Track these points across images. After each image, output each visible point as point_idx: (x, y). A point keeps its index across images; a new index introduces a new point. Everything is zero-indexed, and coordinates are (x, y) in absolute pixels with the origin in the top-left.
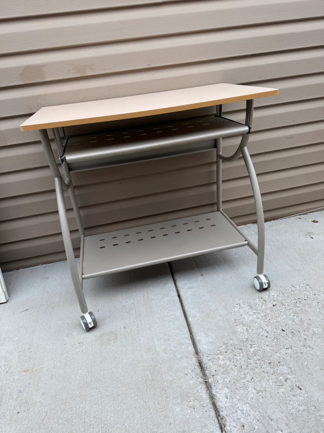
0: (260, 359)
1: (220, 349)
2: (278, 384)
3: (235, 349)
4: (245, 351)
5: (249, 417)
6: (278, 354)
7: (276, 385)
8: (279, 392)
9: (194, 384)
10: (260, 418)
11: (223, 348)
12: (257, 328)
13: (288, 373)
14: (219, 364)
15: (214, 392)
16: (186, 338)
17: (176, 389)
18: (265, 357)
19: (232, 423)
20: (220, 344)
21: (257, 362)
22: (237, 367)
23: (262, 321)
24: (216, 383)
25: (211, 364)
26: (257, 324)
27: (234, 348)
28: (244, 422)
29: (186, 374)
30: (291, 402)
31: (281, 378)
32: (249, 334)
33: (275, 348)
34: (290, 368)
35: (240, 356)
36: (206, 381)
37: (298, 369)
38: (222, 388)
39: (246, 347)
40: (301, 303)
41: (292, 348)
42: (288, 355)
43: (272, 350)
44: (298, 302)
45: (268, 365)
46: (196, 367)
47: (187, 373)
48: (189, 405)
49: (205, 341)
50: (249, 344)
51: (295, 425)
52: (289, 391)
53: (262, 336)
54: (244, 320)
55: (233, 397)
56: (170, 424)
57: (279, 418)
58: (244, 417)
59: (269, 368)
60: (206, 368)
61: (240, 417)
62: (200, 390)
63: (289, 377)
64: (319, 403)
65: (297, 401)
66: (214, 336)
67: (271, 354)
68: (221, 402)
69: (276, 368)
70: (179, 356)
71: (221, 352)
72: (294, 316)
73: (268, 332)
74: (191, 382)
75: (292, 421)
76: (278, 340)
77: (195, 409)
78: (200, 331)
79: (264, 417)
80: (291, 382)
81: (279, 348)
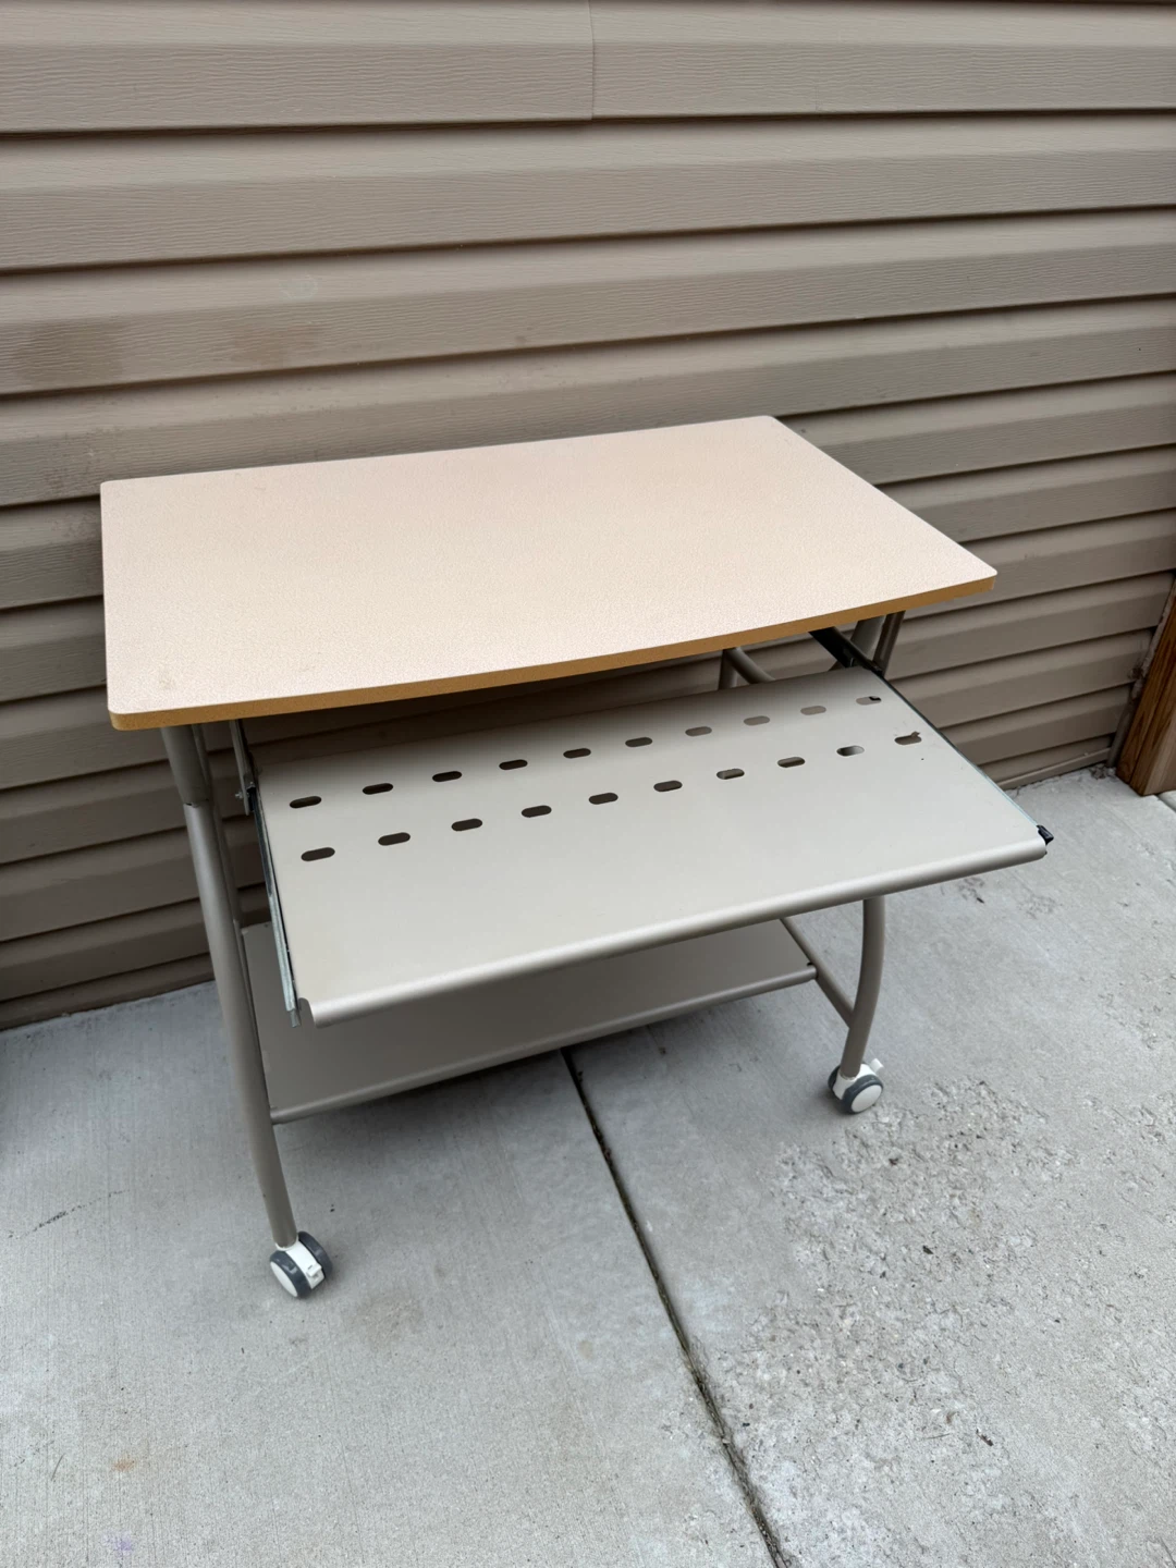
0: (871, 1353)
1: (755, 1328)
2: (930, 1435)
3: (797, 1327)
4: (829, 1329)
5: (862, 1549)
6: (920, 1334)
7: (924, 1439)
8: (934, 1458)
9: (696, 1459)
10: (891, 1549)
11: (764, 1323)
12: (851, 1245)
13: (952, 1396)
14: (758, 1381)
15: (754, 1478)
16: (647, 1298)
17: (643, 1481)
18: (885, 1349)
20: (752, 1311)
21: (867, 1365)
22: (810, 1389)
23: (864, 1221)
24: (757, 1448)
25: (734, 1383)
26: (850, 1232)
27: (793, 1322)
29: (667, 1428)
30: (969, 1487)
31: (936, 1411)
32: (832, 1271)
33: (912, 1313)
34: (959, 1378)
35: (814, 1349)
36: (725, 1441)
37: (979, 1378)
38: (778, 1464)
39: (828, 1314)
40: (967, 1150)
41: (955, 1311)
42: (947, 1333)
43: (902, 1321)
44: (960, 1146)
45: (897, 1373)
46: (691, 1399)
47: (668, 1424)
48: (689, 1532)
49: (707, 1306)
50: (835, 1303)
51: (985, 1557)
52: (960, 1454)
53: (870, 1272)
54: (813, 1219)
55: (812, 1491)
57: (943, 1541)
58: (849, 1550)
59: (901, 1383)
60: (722, 1397)
61: (837, 1553)
62: (713, 1477)
63: (958, 1406)
64: (1040, 1484)
65: (984, 1483)
66: (732, 1285)
67: (902, 1335)
68: (779, 1510)
69: (920, 1381)
70: (633, 1366)
71: (758, 1339)
72: (952, 1197)
73: (884, 1259)
74: (685, 1453)
75: (977, 1548)
76: (916, 1285)
77: (711, 1543)
78: (687, 1270)
79: (902, 1544)
80: (964, 1422)
81: (922, 1312)
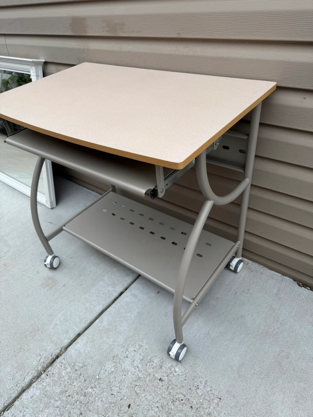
1: (77, 363)
4: (85, 385)
9: (34, 366)
11: (79, 365)
14: (61, 372)
16: (75, 331)
19: (11, 414)
20: (82, 360)
21: (78, 403)
22: (64, 388)
23: (130, 380)
25: (58, 366)
32: (106, 377)
36: (42, 372)
38: (38, 389)
39: (90, 383)
46: (50, 357)
49: (78, 347)
53: (111, 390)
62: (30, 373)
66: (88, 351)
70: (54, 338)
71: (74, 366)
73: (119, 392)
77: (12, 381)
78: (87, 337)
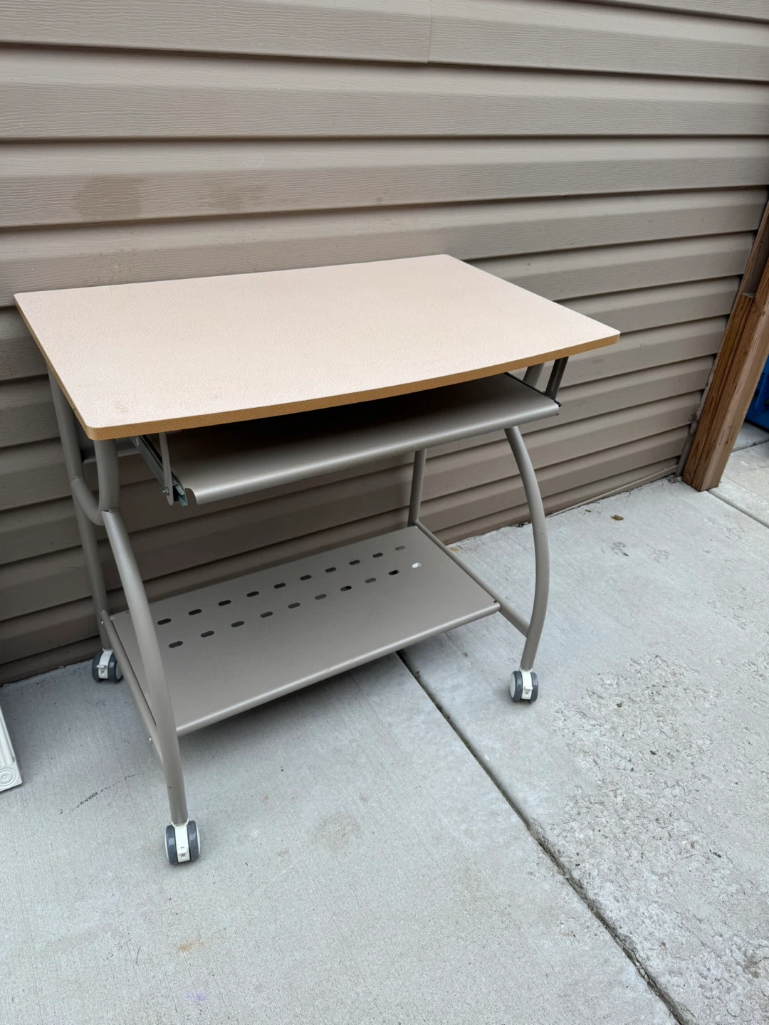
0: (638, 815)
1: (567, 809)
2: (685, 856)
3: (591, 806)
4: (610, 804)
5: (665, 926)
6: (663, 800)
7: (682, 859)
8: (691, 869)
9: (554, 889)
10: (682, 923)
12: (609, 755)
13: (690, 833)
15: (591, 895)
16: (497, 799)
18: (645, 811)
19: (645, 943)
24: (588, 878)
25: (564, 842)
26: (606, 748)
27: (588, 803)
28: (661, 936)
29: (531, 873)
30: (715, 882)
31: (684, 842)
33: (655, 789)
34: (692, 822)
35: (605, 816)
36: (567, 877)
37: (703, 821)
39: (607, 796)
40: (659, 694)
41: (679, 785)
42: (677, 798)
43: (650, 794)
44: (654, 693)
45: (656, 824)
46: (541, 855)
47: (532, 871)
48: (562, 932)
50: (609, 789)
52: (705, 865)
54: (583, 742)
55: (627, 897)
56: (547, 976)
57: (710, 914)
58: (658, 928)
59: (660, 829)
60: (559, 851)
61: (652, 930)
63: (695, 838)
64: (753, 875)
65: (723, 879)
66: (547, 785)
67: (653, 802)
68: (611, 911)
69: (670, 827)
71: (570, 815)
72: (658, 721)
73: (630, 760)
74: (547, 887)
75: (730, 915)
76: (653, 773)
77: (577, 936)
79: (687, 919)
80: (702, 846)
81: (660, 788)
